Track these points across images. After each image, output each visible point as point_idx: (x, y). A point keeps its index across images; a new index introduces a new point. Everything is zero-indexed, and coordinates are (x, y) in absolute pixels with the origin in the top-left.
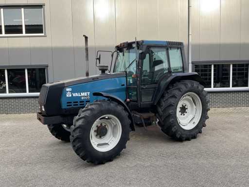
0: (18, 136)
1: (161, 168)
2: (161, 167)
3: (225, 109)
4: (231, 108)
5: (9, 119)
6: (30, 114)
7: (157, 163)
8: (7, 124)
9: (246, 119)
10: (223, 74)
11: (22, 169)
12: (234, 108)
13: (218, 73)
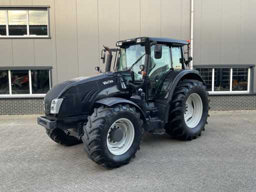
0: (26, 135)
1: (166, 165)
2: (165, 163)
3: (225, 112)
4: (231, 111)
5: (13, 120)
6: (33, 115)
7: (163, 160)
8: (12, 124)
9: (245, 121)
10: (224, 78)
11: (35, 165)
12: (233, 111)
13: (219, 77)
